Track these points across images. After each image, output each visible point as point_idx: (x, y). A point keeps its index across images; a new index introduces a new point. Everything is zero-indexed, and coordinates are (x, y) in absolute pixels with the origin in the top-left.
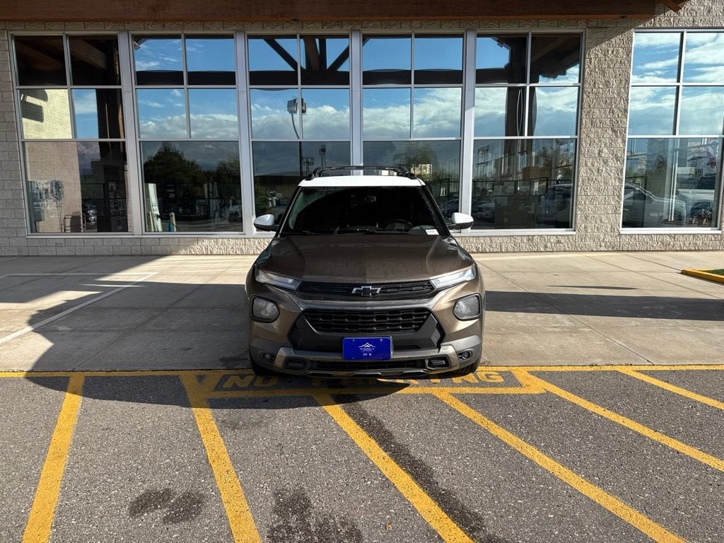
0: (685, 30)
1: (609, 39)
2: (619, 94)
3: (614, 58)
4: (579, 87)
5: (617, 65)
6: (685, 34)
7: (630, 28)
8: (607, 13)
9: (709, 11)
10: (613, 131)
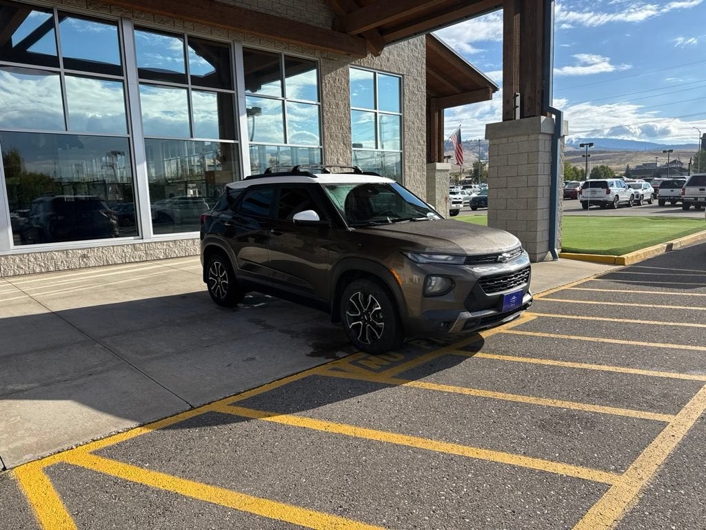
0: (377, 72)
1: (336, 70)
2: (345, 114)
3: (339, 85)
4: (319, 106)
5: (342, 92)
6: (377, 74)
7: (347, 63)
8: (340, 49)
9: (388, 60)
10: (344, 144)
